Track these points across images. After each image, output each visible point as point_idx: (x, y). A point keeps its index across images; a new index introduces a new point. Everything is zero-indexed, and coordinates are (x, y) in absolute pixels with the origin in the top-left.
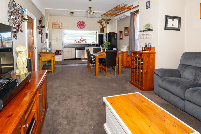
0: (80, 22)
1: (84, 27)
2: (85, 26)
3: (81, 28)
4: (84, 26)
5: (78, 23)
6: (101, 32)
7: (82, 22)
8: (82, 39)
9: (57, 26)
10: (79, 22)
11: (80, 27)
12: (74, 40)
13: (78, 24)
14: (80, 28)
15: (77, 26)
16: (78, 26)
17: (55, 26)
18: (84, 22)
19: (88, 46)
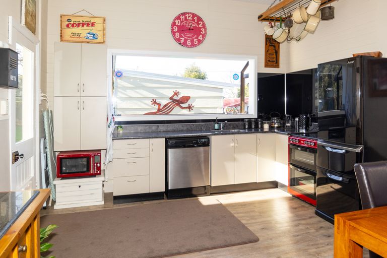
0: (182, 17)
1: (200, 42)
2: (204, 36)
3: (189, 43)
4: (200, 37)
5: (177, 22)
6: (266, 66)
7: (194, 15)
8: (176, 98)
9: (84, 31)
10: (178, 18)
11: (186, 40)
12: (149, 102)
13: (174, 24)
14: (184, 44)
15: (174, 33)
16: (177, 35)
17: (76, 30)
18: (200, 19)
19: (216, 126)
